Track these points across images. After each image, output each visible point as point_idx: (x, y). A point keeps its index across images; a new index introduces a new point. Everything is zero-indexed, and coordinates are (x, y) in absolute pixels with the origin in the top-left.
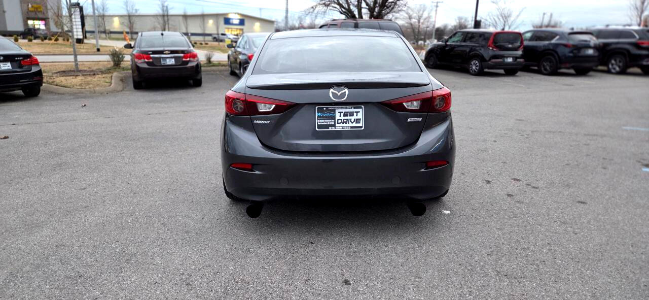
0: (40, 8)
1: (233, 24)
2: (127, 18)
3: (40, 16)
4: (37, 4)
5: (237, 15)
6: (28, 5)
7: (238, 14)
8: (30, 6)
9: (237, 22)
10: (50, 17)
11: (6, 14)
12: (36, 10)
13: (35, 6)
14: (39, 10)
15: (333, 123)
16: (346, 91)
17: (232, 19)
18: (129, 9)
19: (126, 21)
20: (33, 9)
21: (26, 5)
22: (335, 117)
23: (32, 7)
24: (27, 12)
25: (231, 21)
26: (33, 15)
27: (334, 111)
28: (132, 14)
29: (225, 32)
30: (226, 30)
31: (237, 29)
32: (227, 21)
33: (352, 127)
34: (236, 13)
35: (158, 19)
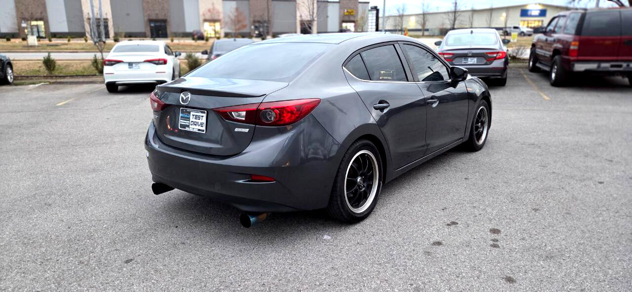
0: (352, 12)
1: (531, 16)
2: (422, 16)
3: (352, 19)
4: (350, 8)
5: (538, 5)
6: (344, 11)
7: (540, 4)
8: (346, 11)
9: (537, 13)
10: (358, 19)
11: (329, 19)
12: (350, 14)
13: (350, 11)
14: (352, 14)
15: (188, 124)
16: (189, 95)
17: (531, 10)
18: (424, 8)
19: (421, 19)
20: (347, 14)
21: (342, 11)
22: (189, 118)
23: (347, 12)
24: (343, 16)
25: (529, 13)
26: (346, 18)
27: (189, 113)
28: (426, 13)
29: (519, 25)
30: (521, 23)
31: (535, 21)
32: (524, 13)
33: (199, 130)
34: (536, 4)
35: (449, 16)
